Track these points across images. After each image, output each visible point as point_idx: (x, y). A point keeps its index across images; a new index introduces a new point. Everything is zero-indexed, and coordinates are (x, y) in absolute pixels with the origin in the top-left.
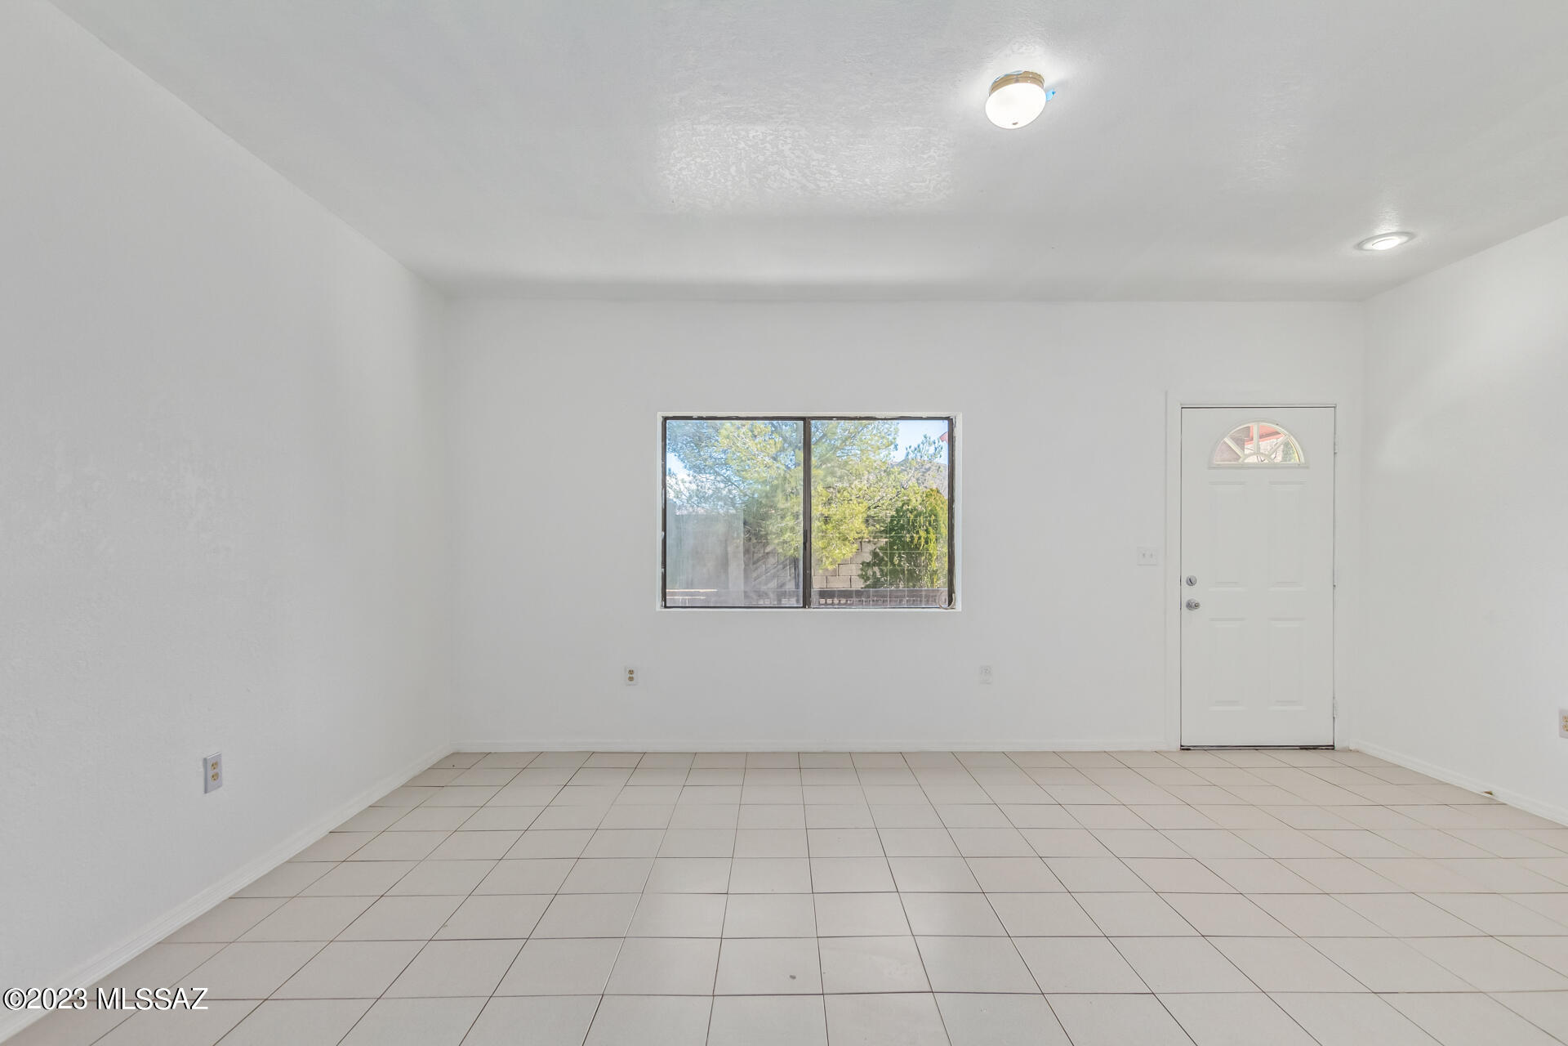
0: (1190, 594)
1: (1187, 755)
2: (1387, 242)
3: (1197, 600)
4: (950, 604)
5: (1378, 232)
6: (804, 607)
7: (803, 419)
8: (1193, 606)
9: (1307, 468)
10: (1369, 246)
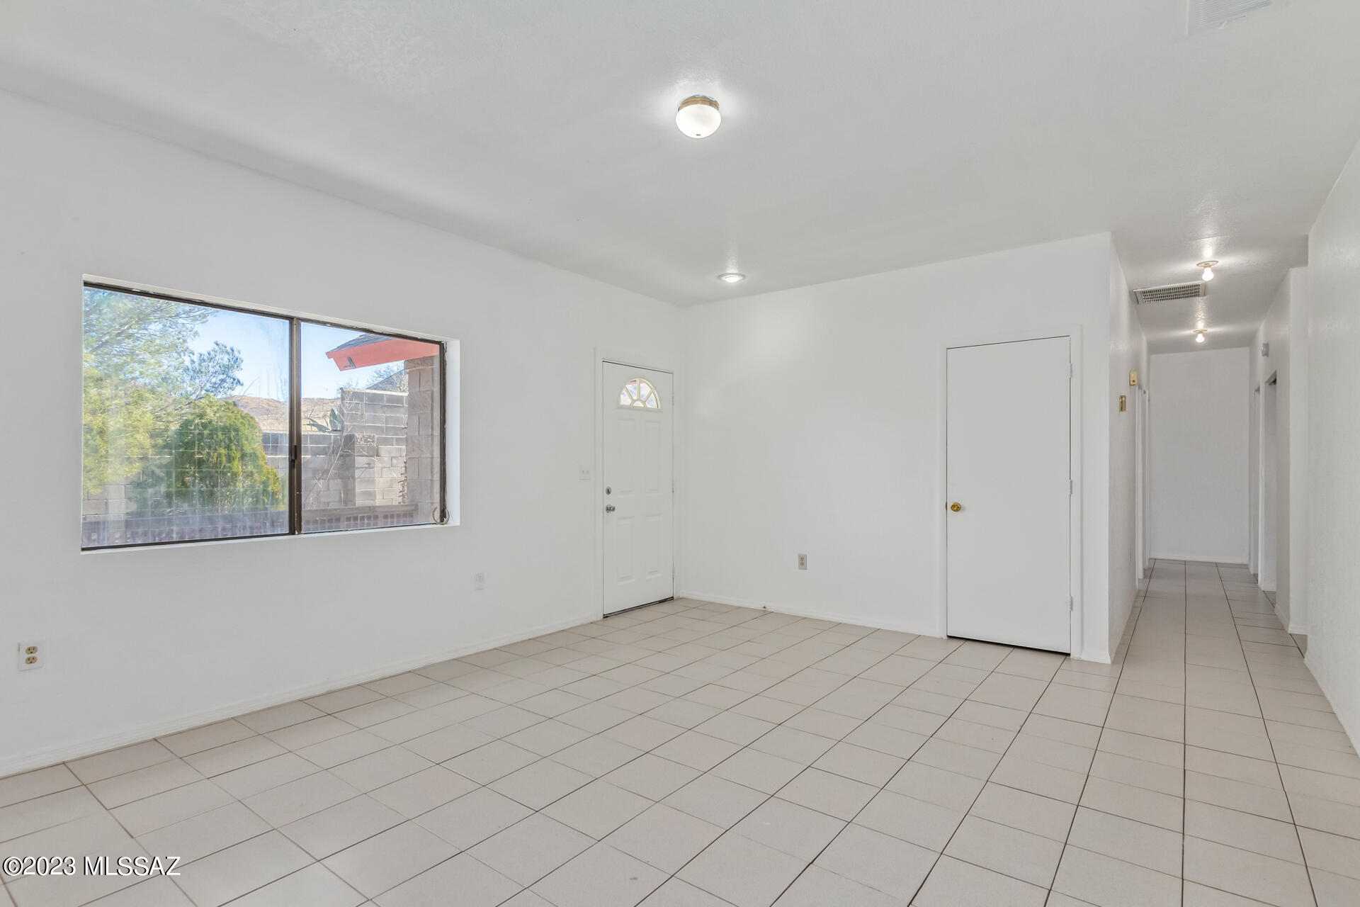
0: (610, 500)
1: (610, 622)
2: (732, 279)
3: (613, 505)
4: (442, 520)
5: (728, 272)
6: (292, 532)
7: (290, 319)
8: (609, 509)
9: (662, 412)
10: (723, 278)
